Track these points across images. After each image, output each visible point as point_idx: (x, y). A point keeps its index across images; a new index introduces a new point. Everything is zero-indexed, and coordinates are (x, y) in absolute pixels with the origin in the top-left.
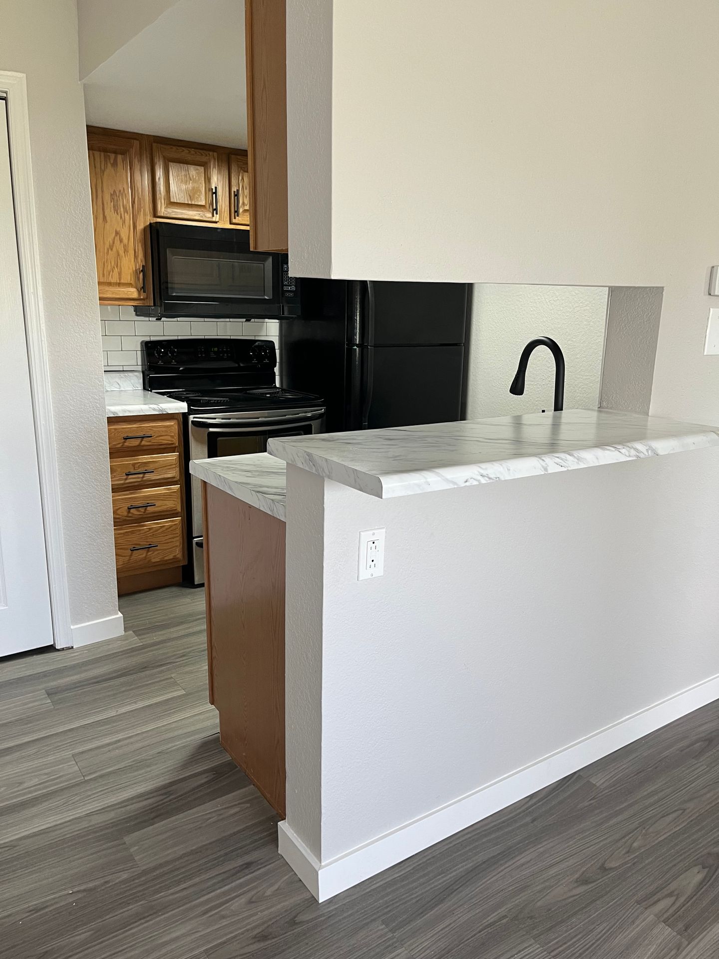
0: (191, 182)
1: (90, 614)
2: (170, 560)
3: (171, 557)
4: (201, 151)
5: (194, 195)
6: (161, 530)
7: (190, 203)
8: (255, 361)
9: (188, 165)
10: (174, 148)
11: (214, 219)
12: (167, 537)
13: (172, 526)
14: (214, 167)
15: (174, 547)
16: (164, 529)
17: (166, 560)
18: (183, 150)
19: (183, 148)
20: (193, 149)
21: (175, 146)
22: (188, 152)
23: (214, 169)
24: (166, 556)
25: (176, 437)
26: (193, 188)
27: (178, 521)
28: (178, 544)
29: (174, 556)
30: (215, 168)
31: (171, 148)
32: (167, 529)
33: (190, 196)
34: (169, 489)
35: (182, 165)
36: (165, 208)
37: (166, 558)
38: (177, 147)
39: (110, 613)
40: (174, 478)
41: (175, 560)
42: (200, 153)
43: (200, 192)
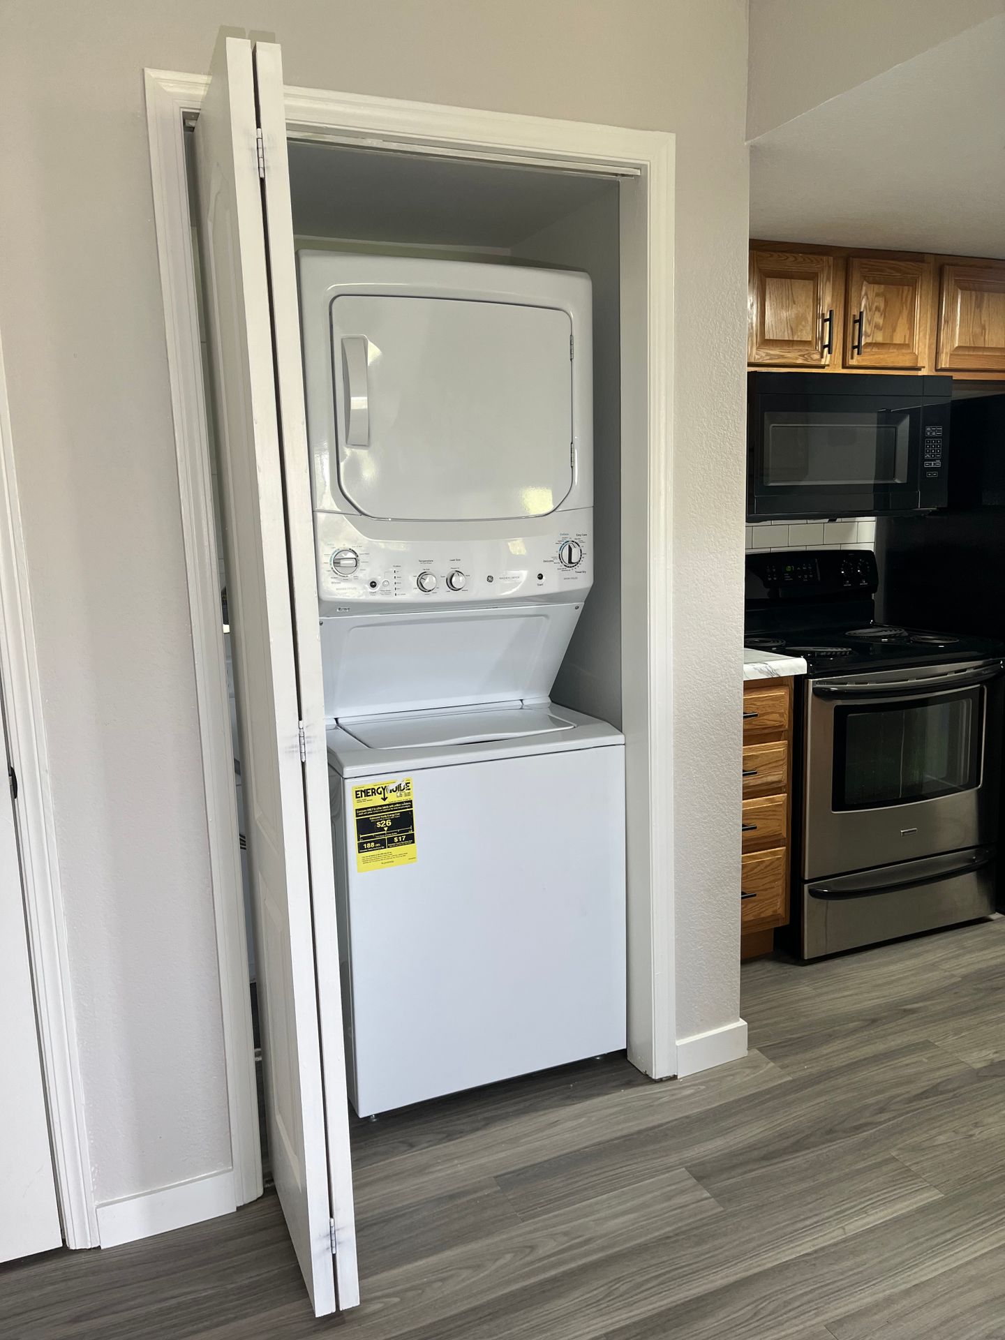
0: (794, 306)
1: (702, 1020)
2: (769, 917)
3: (769, 913)
4: (810, 256)
5: (797, 326)
6: (759, 868)
7: (791, 339)
8: (848, 584)
9: (792, 280)
10: (775, 255)
11: (823, 363)
12: (766, 880)
13: (773, 862)
14: (828, 279)
15: (774, 897)
16: (762, 866)
17: (763, 918)
18: (788, 258)
19: (788, 255)
20: (800, 255)
21: (775, 251)
22: (794, 259)
23: (828, 283)
24: (763, 912)
25: (786, 717)
26: (797, 316)
27: (783, 852)
28: (780, 891)
29: (774, 912)
30: (830, 281)
31: (772, 256)
32: (766, 867)
33: (792, 329)
34: (772, 801)
35: (783, 280)
36: (757, 349)
37: (763, 915)
38: (780, 254)
39: (728, 1019)
40: (780, 782)
41: (775, 917)
42: (809, 259)
43: (806, 319)
